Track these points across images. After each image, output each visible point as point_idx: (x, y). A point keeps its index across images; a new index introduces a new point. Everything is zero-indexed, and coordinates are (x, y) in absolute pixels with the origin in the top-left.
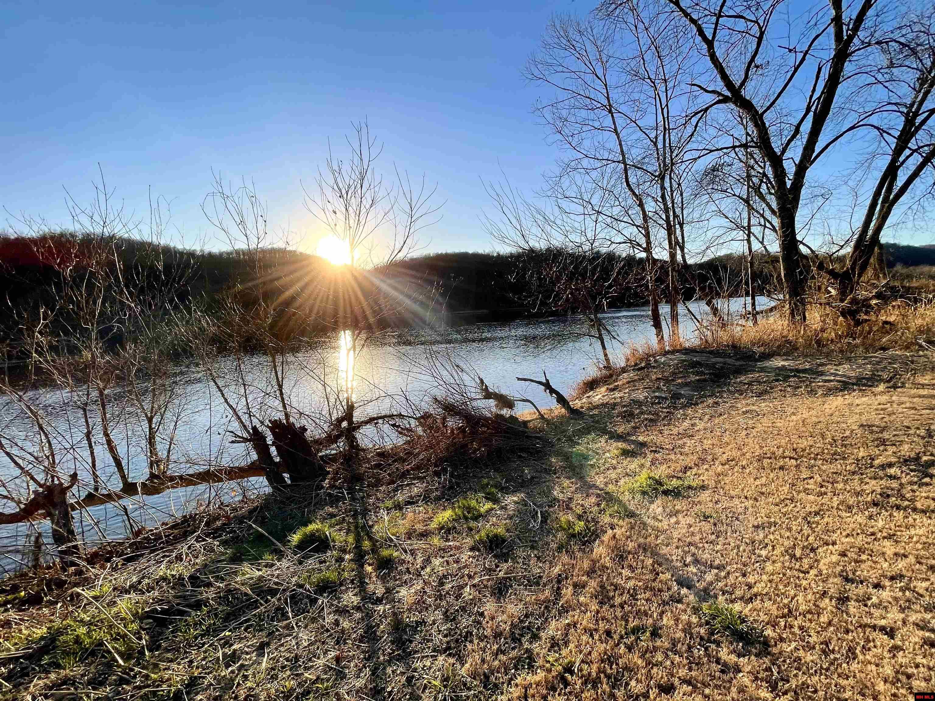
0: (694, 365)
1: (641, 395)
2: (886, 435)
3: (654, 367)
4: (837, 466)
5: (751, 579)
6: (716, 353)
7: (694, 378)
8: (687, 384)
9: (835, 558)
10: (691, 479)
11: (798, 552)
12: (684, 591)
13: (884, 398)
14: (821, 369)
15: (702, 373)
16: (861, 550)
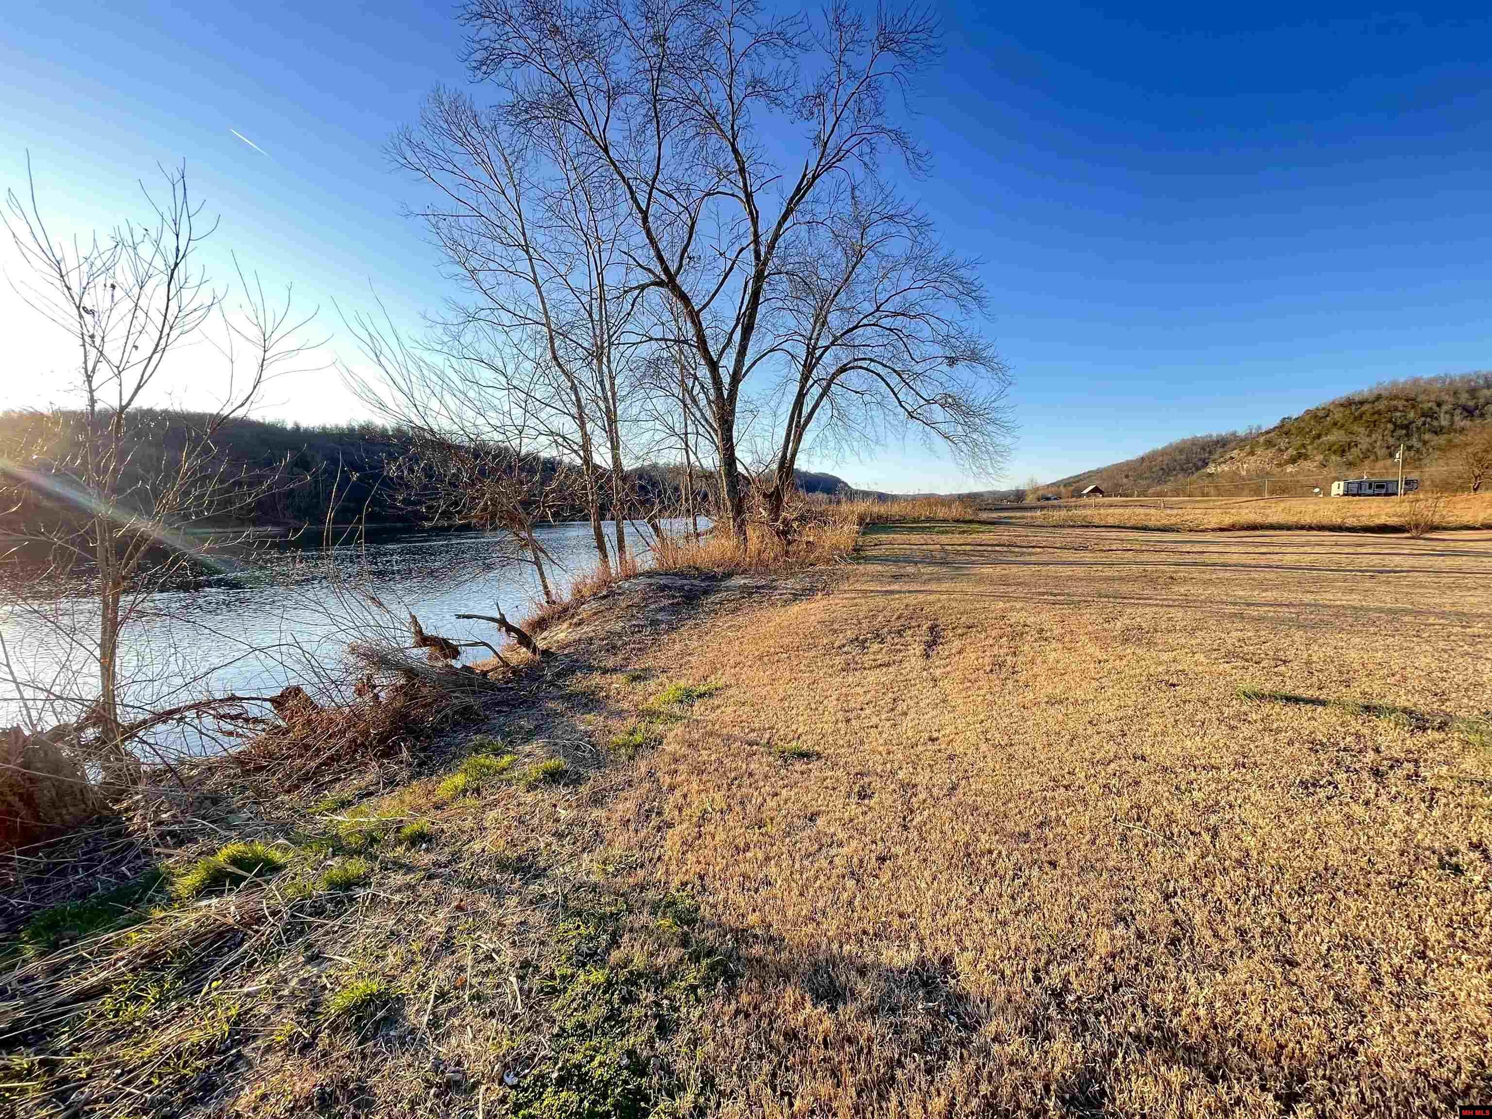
0: (663, 588)
1: (618, 627)
2: (836, 626)
3: (619, 594)
4: (813, 653)
5: (794, 727)
6: (680, 574)
7: (666, 602)
8: (662, 609)
9: (835, 703)
10: (714, 681)
11: (813, 706)
12: (755, 747)
13: (825, 602)
14: (774, 584)
15: (674, 597)
16: (847, 695)
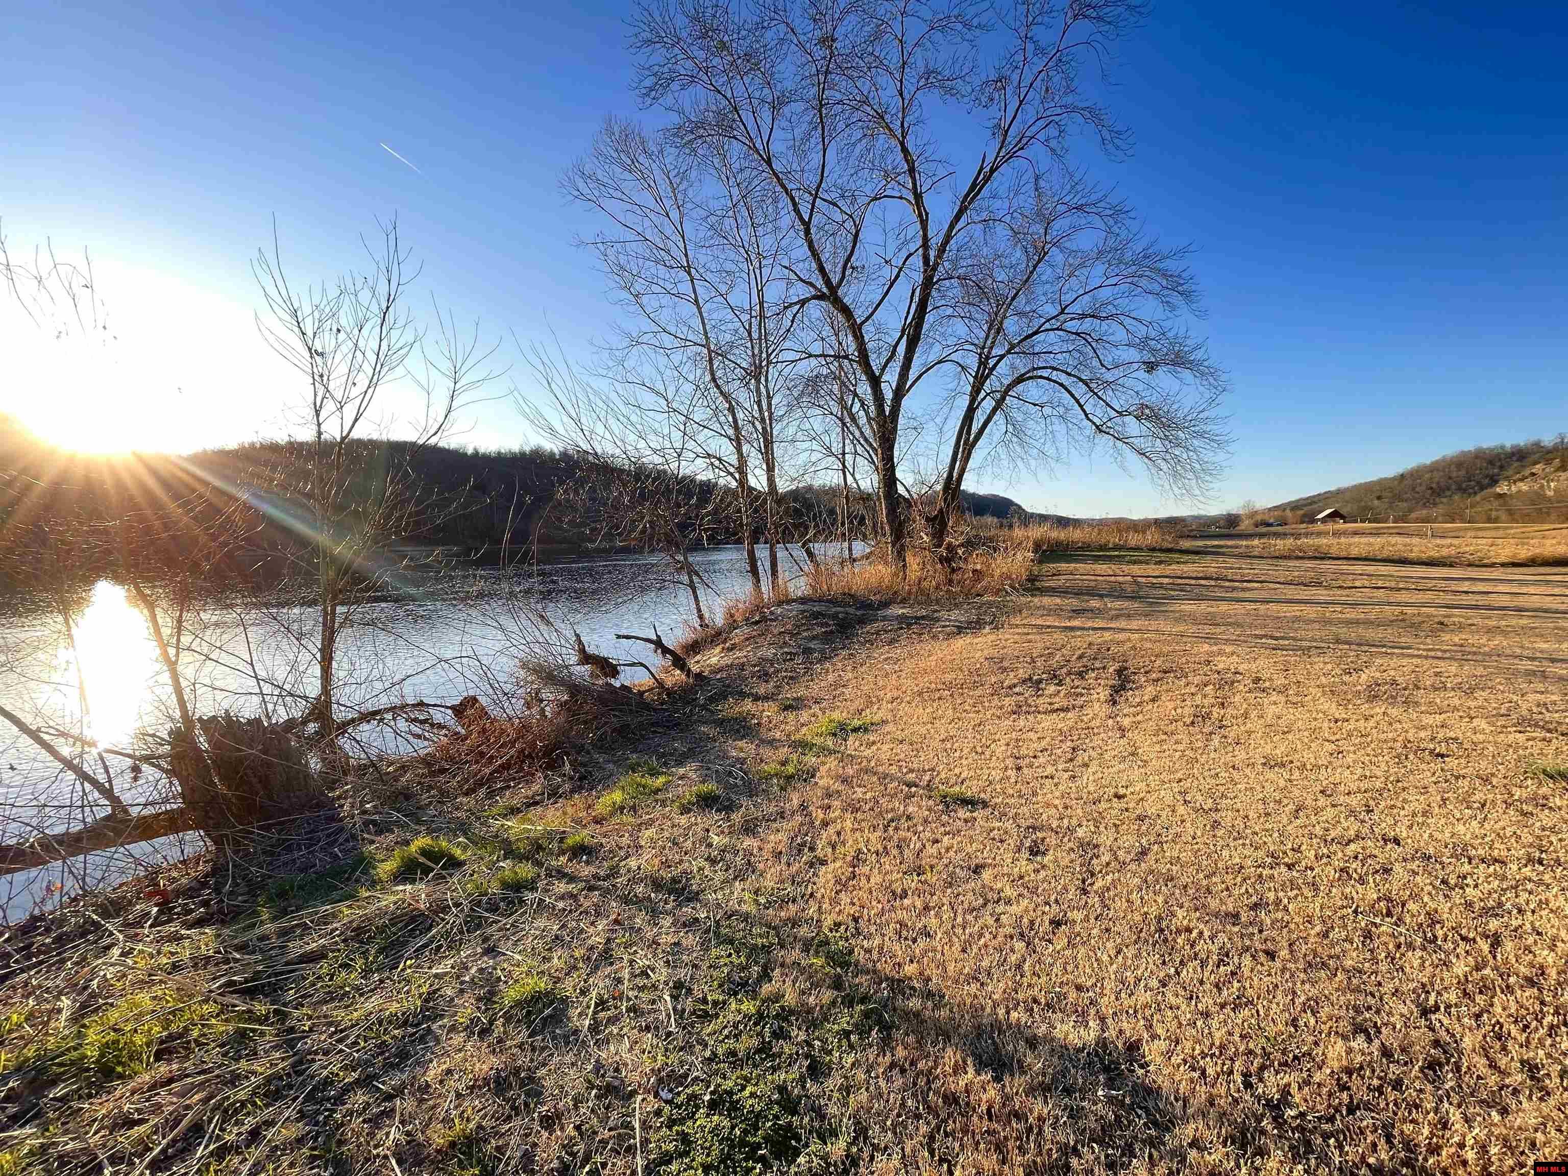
0: (816, 615)
1: (770, 653)
2: (1006, 664)
3: (771, 620)
4: (978, 692)
5: (957, 771)
6: (833, 602)
7: (819, 630)
8: (814, 638)
9: (1004, 748)
10: (869, 716)
11: (979, 750)
12: (913, 789)
13: (992, 637)
14: (936, 615)
15: (827, 625)
16: (1017, 740)
